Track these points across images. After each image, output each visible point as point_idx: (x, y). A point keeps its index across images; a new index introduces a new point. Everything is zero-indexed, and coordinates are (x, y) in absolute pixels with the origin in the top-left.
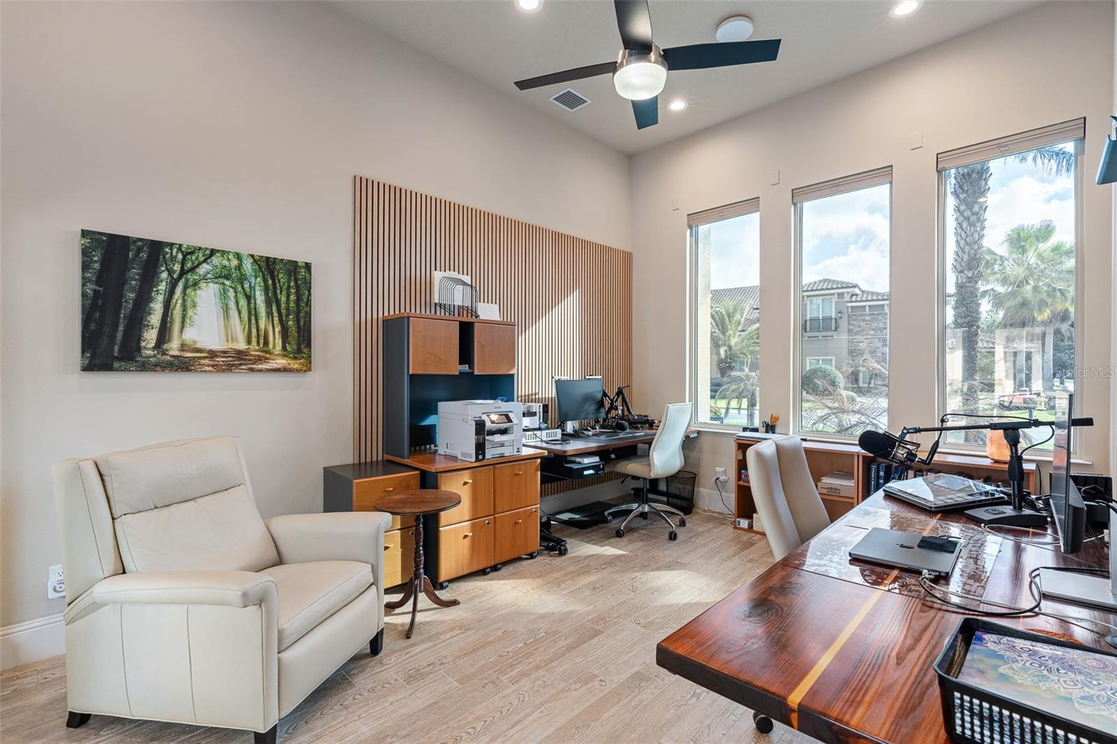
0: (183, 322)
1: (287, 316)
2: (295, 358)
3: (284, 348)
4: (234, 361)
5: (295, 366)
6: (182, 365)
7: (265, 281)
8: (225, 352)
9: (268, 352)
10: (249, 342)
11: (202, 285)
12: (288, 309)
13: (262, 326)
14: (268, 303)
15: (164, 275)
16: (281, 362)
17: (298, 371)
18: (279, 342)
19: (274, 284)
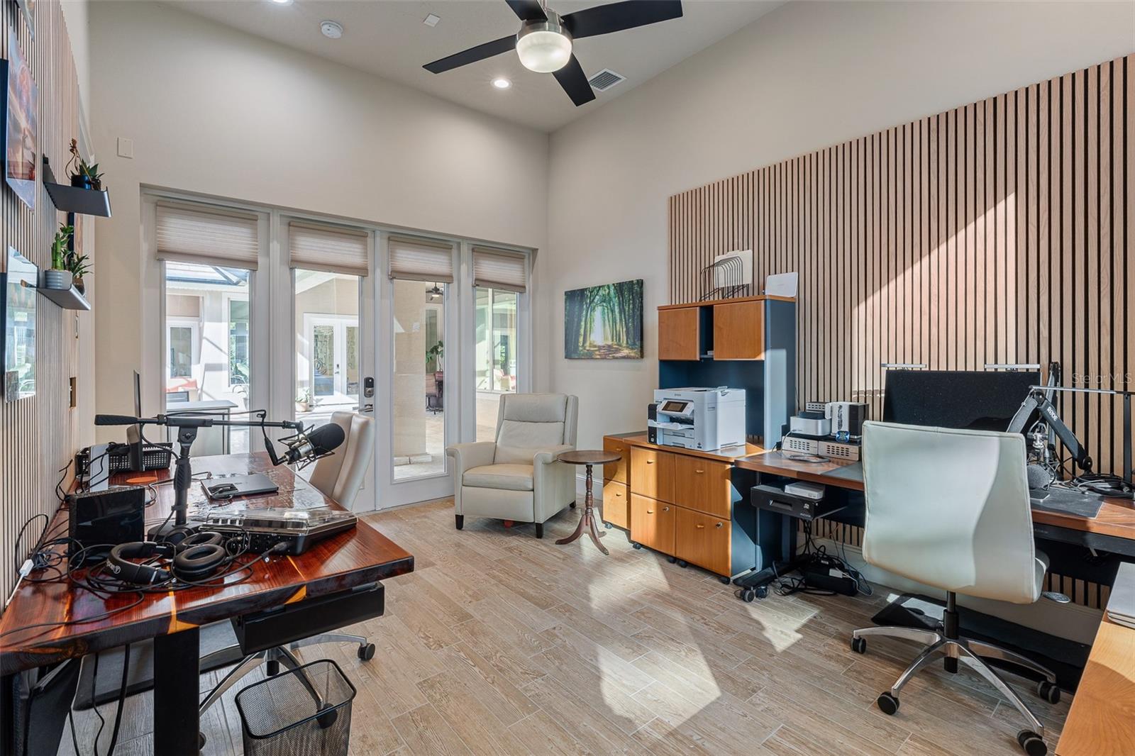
0: (590, 331)
1: (629, 320)
2: (632, 349)
3: (627, 343)
4: (608, 353)
5: (632, 355)
6: (589, 356)
7: (619, 298)
8: (604, 347)
9: (620, 346)
10: (613, 340)
11: (596, 308)
12: (629, 315)
13: (618, 329)
14: (620, 313)
15: (585, 307)
16: (625, 352)
17: (634, 358)
18: (625, 338)
19: (623, 300)
